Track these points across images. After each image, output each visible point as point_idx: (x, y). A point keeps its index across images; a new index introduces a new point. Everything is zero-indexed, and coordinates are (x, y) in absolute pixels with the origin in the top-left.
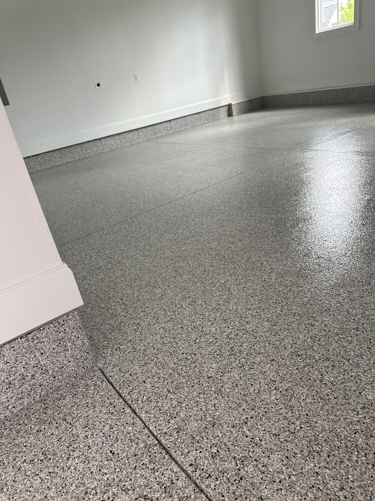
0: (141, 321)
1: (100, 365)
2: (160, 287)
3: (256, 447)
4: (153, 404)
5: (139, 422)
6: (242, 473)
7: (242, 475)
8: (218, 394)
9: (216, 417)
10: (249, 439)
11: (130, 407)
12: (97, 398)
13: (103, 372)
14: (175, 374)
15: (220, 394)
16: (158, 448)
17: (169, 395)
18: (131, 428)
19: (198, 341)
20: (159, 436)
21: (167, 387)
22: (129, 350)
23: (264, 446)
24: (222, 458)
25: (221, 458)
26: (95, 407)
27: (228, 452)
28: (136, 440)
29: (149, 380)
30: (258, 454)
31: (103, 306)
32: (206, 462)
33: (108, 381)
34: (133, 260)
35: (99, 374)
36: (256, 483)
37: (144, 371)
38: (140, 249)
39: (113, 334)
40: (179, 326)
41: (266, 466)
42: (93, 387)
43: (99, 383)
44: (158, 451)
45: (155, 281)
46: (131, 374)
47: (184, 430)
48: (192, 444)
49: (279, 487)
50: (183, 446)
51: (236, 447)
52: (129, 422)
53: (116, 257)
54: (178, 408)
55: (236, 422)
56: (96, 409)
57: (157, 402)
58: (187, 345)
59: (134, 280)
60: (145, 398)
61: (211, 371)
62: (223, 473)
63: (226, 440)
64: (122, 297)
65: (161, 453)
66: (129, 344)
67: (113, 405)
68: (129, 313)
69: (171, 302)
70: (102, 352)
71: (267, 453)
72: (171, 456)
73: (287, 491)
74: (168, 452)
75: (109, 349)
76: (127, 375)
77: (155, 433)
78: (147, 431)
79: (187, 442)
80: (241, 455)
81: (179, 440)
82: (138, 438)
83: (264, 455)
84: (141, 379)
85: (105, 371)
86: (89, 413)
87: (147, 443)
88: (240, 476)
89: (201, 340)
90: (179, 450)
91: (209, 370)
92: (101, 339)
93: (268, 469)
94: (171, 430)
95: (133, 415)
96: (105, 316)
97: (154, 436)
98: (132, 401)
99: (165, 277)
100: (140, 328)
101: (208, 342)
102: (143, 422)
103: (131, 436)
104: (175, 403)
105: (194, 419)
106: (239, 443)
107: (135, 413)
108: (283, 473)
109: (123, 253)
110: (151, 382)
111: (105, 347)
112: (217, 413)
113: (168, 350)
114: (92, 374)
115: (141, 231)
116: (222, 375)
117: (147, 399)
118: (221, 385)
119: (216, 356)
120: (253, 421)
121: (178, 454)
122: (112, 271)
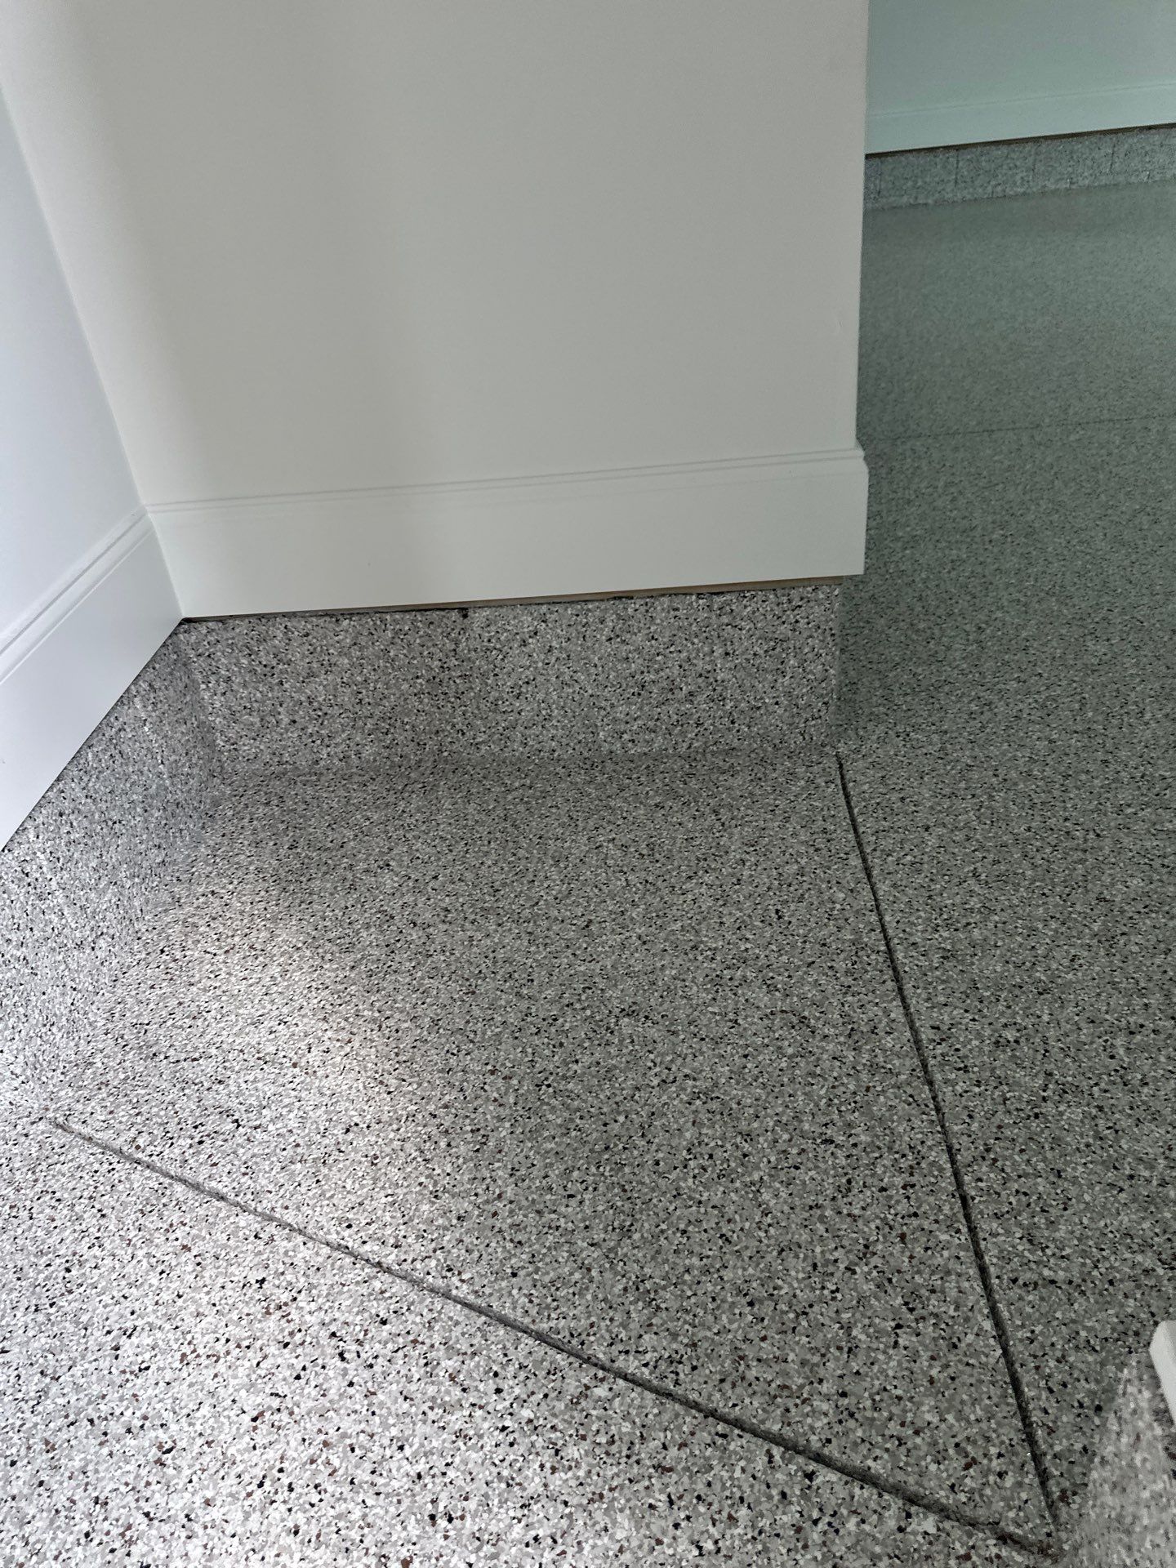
0: (1000, 700)
1: (842, 749)
2: (1108, 640)
3: (1121, 1086)
4: (919, 880)
5: (866, 894)
6: (1048, 1108)
7: (1044, 1111)
8: (1099, 941)
9: (1059, 981)
10: (1114, 1064)
11: (864, 860)
12: (802, 807)
13: (841, 766)
14: (1014, 850)
15: (1107, 944)
16: (881, 960)
17: (972, 881)
18: (842, 895)
19: (1129, 811)
20: (896, 941)
21: (978, 864)
22: (930, 749)
23: (1144, 1098)
24: (1019, 1058)
25: (1014, 1056)
26: (787, 819)
27: (1040, 1057)
28: (841, 922)
29: (941, 830)
30: (1112, 1101)
31: (922, 626)
32: (975, 1043)
33: (844, 788)
34: (1074, 542)
35: (831, 764)
36: (1068, 1144)
37: (939, 808)
39: (909, 698)
40: (1100, 755)
41: (1117, 1132)
42: (803, 783)
43: (821, 781)
44: (877, 963)
45: (1104, 619)
46: (903, 799)
47: (962, 962)
48: (964, 997)
49: (1121, 1184)
50: (940, 988)
51: (1068, 1060)
52: (844, 882)
53: (1030, 517)
54: (976, 917)
55: (1107, 1017)
56: (788, 825)
57: (932, 880)
58: (1091, 807)
59: (1043, 594)
60: (909, 858)
61: (1119, 890)
62: (1001, 1083)
63: (1052, 1033)
64: (983, 626)
65: (881, 971)
66: (935, 738)
67: (828, 836)
68: (981, 669)
69: (1118, 690)
70: (862, 724)
71: (1140, 1113)
72: (900, 990)
73: (1134, 1201)
74: (897, 978)
75: (882, 728)
76: (895, 797)
77: (891, 932)
78: (874, 918)
79: (953, 984)
80: (1070, 1079)
81: (938, 973)
82: (846, 920)
83: (1129, 1112)
84: (922, 818)
85: (847, 765)
87: (861, 937)
88: (1036, 1110)
89: (1141, 814)
90: (925, 988)
91: (1113, 885)
92: (875, 699)
93: (1117, 1140)
94: (931, 946)
95: (862, 875)
96: (914, 653)
97: (885, 937)
98: (875, 850)
99: (1142, 619)
100: (988, 715)
101: (1158, 827)
102: (876, 900)
103: (833, 909)
104: (974, 903)
105: (1002, 956)
106: (1081, 1056)
107: (869, 876)
108: (1152, 1168)
109: (1057, 511)
110: (943, 835)
111: (873, 718)
112: (1070, 976)
113: (1032, 793)
114: (815, 758)
116: (1142, 911)
117: (912, 864)
118: (1125, 929)
119: (1157, 863)
120: (1154, 1039)
121: (920, 994)
122: (996, 550)
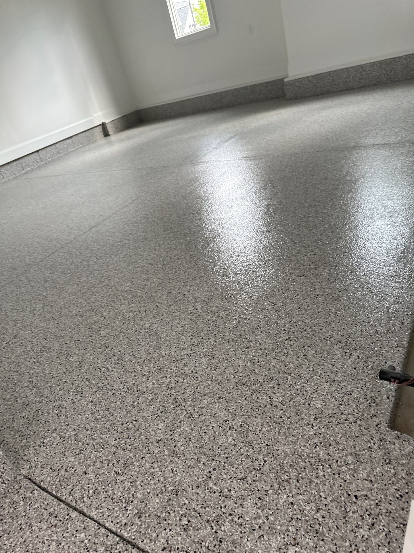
0: (62, 401)
1: (24, 472)
2: (75, 353)
3: (226, 500)
4: (102, 496)
5: (91, 523)
6: (220, 534)
7: (220, 537)
8: (172, 457)
9: (177, 483)
10: (217, 494)
11: (76, 509)
12: (32, 514)
13: (30, 479)
14: (119, 451)
15: (175, 455)
16: (122, 545)
17: (118, 477)
18: (83, 535)
19: (136, 404)
20: (119, 530)
21: (114, 469)
22: (57, 441)
23: (235, 496)
24: (196, 527)
25: (194, 528)
26: (31, 526)
27: (199, 518)
28: (94, 547)
29: (91, 469)
30: (230, 508)
31: (8, 397)
32: (179, 538)
33: (40, 487)
34: (33, 329)
35: (26, 483)
36: (237, 539)
37: (82, 461)
38: (38, 313)
39: (30, 428)
40: (110, 393)
41: (241, 517)
42: (22, 502)
43: (29, 494)
44: (122, 548)
45: (67, 348)
46: (66, 470)
47: (146, 512)
48: (159, 525)
49: (261, 534)
50: (149, 531)
51: (207, 509)
52: (78, 528)
54: (133, 489)
55: (200, 480)
57: (106, 492)
58: (125, 413)
59: (40, 354)
60: (91, 491)
61: (159, 433)
62: (201, 544)
63: (194, 505)
64: (31, 379)
65: (126, 550)
66: (54, 435)
67: (54, 515)
68: (45, 396)
69: (94, 367)
70: (22, 454)
71: (239, 502)
72: (138, 548)
73: (269, 535)
74: (134, 545)
75: (31, 449)
76: (62, 472)
77: (114, 529)
78: (103, 530)
79: (152, 524)
80: (214, 515)
81: (143, 526)
82: (95, 543)
83: (236, 506)
84: (80, 471)
85: (32, 477)
86: (26, 536)
87: (107, 544)
88: (219, 539)
89: (139, 401)
90: (146, 537)
91: (156, 433)
92: (17, 440)
93: (244, 519)
94: (131, 518)
95: (82, 517)
96: (15, 409)
97: (114, 533)
98: (76, 501)
99: (78, 339)
100: (63, 410)
101: (148, 401)
102: (96, 521)
103: (86, 545)
104: (127, 484)
105: (154, 495)
106: (208, 503)
107: (84, 514)
108: (260, 517)
110: (93, 470)
111: (24, 448)
112: (178, 478)
113: (104, 426)
114: (17, 487)
115: (34, 290)
116: (171, 433)
117: (94, 492)
118: (174, 444)
119: (160, 414)
120: (216, 473)
121: (147, 542)
122: (9, 350)
